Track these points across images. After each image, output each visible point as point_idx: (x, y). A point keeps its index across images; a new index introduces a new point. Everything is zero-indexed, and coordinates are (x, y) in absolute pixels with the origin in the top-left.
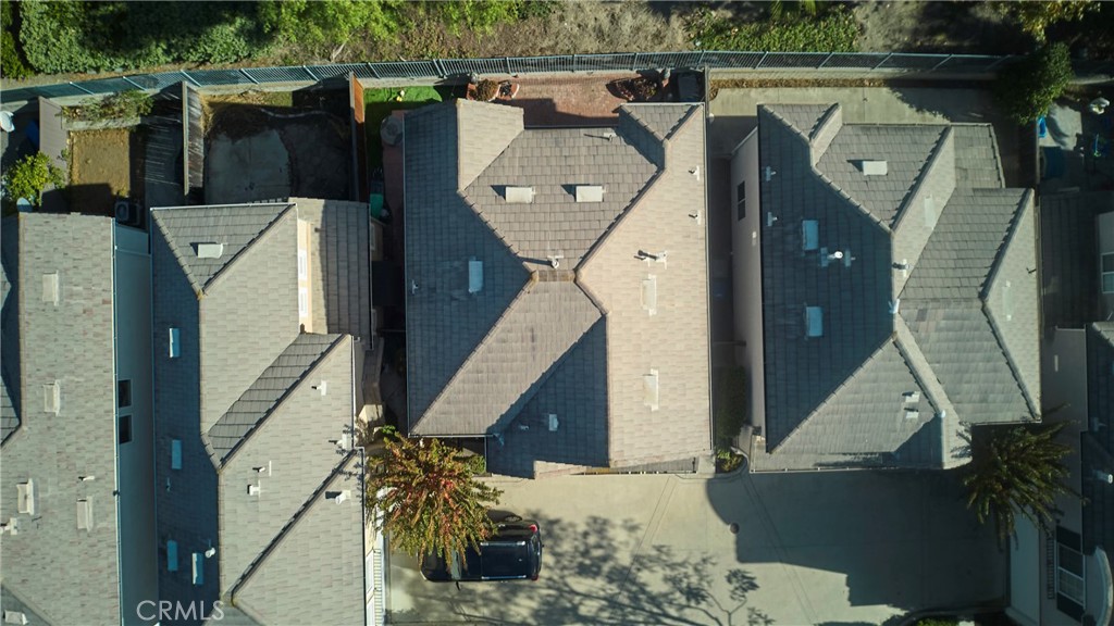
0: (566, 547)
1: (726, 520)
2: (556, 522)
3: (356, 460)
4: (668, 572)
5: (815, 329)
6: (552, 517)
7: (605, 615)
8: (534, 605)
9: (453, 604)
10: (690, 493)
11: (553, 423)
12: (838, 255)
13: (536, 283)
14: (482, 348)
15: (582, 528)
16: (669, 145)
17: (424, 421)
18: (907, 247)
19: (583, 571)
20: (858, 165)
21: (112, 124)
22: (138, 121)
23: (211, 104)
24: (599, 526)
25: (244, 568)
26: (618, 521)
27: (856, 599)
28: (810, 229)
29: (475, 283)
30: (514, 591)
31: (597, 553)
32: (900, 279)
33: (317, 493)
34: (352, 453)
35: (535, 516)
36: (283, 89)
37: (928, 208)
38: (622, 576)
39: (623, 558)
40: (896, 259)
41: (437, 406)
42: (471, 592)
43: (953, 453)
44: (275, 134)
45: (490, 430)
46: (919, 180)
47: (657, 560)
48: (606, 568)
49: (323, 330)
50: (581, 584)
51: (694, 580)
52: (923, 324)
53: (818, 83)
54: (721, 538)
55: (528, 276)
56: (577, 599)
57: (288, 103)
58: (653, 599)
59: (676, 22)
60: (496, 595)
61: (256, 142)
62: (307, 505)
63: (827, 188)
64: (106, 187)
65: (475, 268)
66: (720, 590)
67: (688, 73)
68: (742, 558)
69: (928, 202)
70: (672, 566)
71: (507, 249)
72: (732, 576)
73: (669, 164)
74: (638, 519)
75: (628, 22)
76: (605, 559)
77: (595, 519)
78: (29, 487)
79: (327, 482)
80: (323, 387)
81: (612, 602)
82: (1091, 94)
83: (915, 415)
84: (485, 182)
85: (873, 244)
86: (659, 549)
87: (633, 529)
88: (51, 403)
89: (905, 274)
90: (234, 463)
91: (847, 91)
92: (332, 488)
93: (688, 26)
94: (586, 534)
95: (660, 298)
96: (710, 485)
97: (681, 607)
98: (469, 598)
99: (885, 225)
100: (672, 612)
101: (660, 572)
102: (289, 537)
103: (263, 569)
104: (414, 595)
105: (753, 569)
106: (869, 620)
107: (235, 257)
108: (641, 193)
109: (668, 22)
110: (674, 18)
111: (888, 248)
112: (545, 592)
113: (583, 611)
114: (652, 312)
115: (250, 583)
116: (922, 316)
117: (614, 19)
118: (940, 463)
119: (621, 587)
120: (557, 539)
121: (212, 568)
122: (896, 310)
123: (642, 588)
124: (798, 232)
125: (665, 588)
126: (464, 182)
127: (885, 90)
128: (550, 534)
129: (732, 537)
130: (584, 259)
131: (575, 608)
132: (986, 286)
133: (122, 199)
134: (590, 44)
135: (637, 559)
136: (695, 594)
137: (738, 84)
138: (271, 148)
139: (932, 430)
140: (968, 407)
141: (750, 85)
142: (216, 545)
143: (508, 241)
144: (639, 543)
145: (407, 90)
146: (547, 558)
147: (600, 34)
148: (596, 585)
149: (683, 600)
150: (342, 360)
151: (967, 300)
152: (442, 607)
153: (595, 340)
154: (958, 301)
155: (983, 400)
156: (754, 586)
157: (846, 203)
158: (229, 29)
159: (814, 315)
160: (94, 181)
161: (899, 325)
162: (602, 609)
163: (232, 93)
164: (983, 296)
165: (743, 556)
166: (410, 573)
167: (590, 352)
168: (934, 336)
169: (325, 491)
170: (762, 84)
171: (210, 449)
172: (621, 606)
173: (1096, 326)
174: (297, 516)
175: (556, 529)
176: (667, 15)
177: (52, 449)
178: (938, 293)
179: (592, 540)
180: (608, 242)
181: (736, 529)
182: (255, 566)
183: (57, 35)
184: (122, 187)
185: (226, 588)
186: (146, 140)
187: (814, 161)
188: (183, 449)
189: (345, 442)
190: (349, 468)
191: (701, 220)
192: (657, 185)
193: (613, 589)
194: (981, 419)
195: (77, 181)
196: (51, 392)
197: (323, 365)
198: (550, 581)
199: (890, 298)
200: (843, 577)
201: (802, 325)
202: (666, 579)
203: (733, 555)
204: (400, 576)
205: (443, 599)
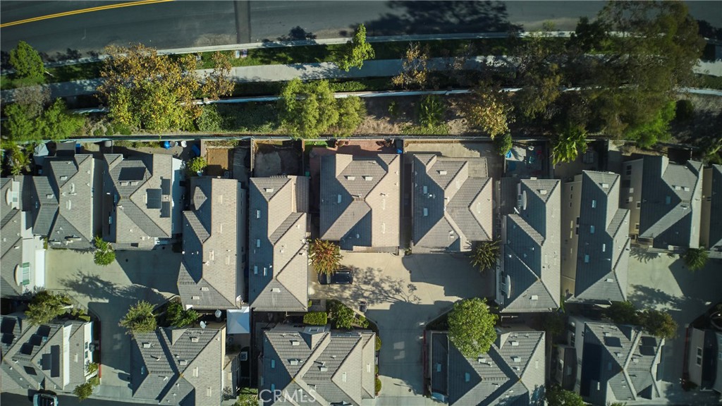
0: (360, 276)
1: (408, 269)
2: (358, 268)
3: (306, 246)
4: (390, 284)
5: (426, 214)
6: (357, 267)
7: (371, 296)
8: (351, 293)
9: (327, 292)
10: (397, 261)
11: (358, 236)
12: (431, 195)
13: (355, 201)
14: (340, 217)
15: (365, 270)
16: (389, 166)
17: (324, 236)
18: (449, 195)
19: (365, 283)
20: (439, 172)
21: (223, 147)
22: (233, 147)
23: (257, 144)
24: (370, 270)
25: (279, 271)
26: (376, 269)
27: (446, 294)
28: (425, 188)
29: (339, 200)
30: (345, 288)
31: (369, 278)
32: (446, 202)
33: (297, 253)
34: (305, 244)
35: (352, 267)
36: (280, 140)
37: (458, 183)
38: (377, 285)
39: (377, 279)
40: (445, 197)
41: (328, 231)
42: (332, 289)
43: (464, 247)
44: (277, 153)
45: (341, 238)
46: (455, 176)
47: (387, 280)
48: (372, 282)
49: (296, 212)
50: (364, 287)
51: (398, 286)
52: (453, 214)
53: (439, 142)
54: (406, 275)
55: (353, 199)
56: (363, 291)
57: (281, 144)
58: (385, 292)
59: (396, 126)
60: (339, 290)
61: (271, 155)
62: (294, 256)
63: (430, 178)
64: (220, 166)
65: (340, 196)
66: (405, 290)
67: (399, 140)
68: (412, 281)
69: (457, 182)
70: (391, 282)
71: (348, 193)
72: (409, 286)
73: (389, 171)
74: (382, 268)
75: (382, 126)
76: (372, 280)
77: (369, 268)
78: (213, 252)
79: (299, 251)
80: (299, 226)
81: (373, 292)
82: (529, 144)
83: (453, 237)
84: (343, 175)
85: (440, 193)
86: (388, 277)
87: (380, 271)
88: (220, 230)
89: (448, 201)
90: (277, 244)
91: (447, 144)
92: (301, 252)
93: (399, 127)
94: (366, 272)
95: (386, 205)
96: (403, 258)
97: (394, 294)
98: (331, 290)
99: (443, 188)
100: (391, 296)
101: (388, 284)
102: (290, 263)
103: (283, 271)
104: (315, 289)
105: (415, 284)
106: (451, 301)
107: (277, 192)
108: (382, 179)
109: (393, 126)
110: (395, 125)
111: (443, 194)
112: (354, 289)
113: (365, 295)
114: (384, 209)
115: (281, 274)
116: (452, 211)
117: (378, 125)
118: (460, 250)
119: (376, 288)
120: (358, 274)
121: (270, 271)
122: (445, 210)
123: (382, 288)
124: (422, 189)
125: (389, 289)
126: (337, 174)
127: (459, 144)
128: (356, 272)
129: (409, 274)
130: (367, 196)
131: (363, 294)
132: (471, 204)
133: (226, 170)
134: (371, 132)
135: (381, 280)
136: (398, 291)
137: (414, 142)
138: (275, 157)
139: (458, 241)
140: (469, 236)
141: (418, 142)
142: (272, 265)
143: (348, 190)
144: (382, 275)
145: (317, 142)
146: (355, 279)
147: (374, 129)
148: (369, 287)
149: (394, 292)
150: (303, 219)
151: (465, 208)
152: (323, 293)
153: (369, 215)
154: (462, 208)
155: (474, 234)
156: (416, 289)
157: (434, 182)
158: (268, 126)
159: (426, 210)
160: (216, 164)
161: (446, 213)
162: (370, 294)
163: (264, 141)
164: (469, 207)
165: (412, 280)
166: (314, 283)
167: (367, 219)
168: (456, 216)
169: (299, 253)
170: (422, 142)
171: (271, 241)
172: (376, 293)
173: (509, 215)
174: (292, 259)
175: (358, 271)
176: (393, 124)
177: (219, 242)
178: (457, 206)
179: (368, 274)
180: (373, 191)
181: (410, 272)
182: (281, 270)
183: (211, 123)
184: (225, 166)
185: (274, 275)
186: (234, 152)
187: (427, 171)
188: (261, 242)
189: (304, 241)
190: (304, 248)
191: (398, 185)
192: (386, 177)
193: (374, 288)
194: (473, 239)
195: (209, 163)
196: (220, 227)
197: (299, 221)
198: (356, 287)
199: (443, 207)
200: (443, 287)
201: (423, 213)
202: (390, 286)
203: (409, 279)
204: (311, 284)
205: (324, 291)
